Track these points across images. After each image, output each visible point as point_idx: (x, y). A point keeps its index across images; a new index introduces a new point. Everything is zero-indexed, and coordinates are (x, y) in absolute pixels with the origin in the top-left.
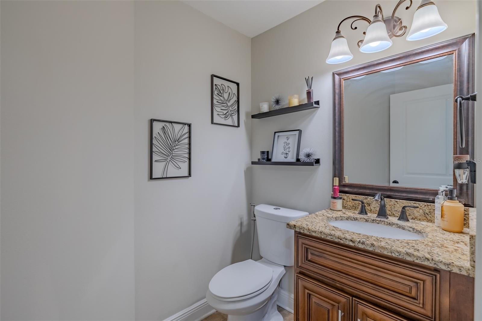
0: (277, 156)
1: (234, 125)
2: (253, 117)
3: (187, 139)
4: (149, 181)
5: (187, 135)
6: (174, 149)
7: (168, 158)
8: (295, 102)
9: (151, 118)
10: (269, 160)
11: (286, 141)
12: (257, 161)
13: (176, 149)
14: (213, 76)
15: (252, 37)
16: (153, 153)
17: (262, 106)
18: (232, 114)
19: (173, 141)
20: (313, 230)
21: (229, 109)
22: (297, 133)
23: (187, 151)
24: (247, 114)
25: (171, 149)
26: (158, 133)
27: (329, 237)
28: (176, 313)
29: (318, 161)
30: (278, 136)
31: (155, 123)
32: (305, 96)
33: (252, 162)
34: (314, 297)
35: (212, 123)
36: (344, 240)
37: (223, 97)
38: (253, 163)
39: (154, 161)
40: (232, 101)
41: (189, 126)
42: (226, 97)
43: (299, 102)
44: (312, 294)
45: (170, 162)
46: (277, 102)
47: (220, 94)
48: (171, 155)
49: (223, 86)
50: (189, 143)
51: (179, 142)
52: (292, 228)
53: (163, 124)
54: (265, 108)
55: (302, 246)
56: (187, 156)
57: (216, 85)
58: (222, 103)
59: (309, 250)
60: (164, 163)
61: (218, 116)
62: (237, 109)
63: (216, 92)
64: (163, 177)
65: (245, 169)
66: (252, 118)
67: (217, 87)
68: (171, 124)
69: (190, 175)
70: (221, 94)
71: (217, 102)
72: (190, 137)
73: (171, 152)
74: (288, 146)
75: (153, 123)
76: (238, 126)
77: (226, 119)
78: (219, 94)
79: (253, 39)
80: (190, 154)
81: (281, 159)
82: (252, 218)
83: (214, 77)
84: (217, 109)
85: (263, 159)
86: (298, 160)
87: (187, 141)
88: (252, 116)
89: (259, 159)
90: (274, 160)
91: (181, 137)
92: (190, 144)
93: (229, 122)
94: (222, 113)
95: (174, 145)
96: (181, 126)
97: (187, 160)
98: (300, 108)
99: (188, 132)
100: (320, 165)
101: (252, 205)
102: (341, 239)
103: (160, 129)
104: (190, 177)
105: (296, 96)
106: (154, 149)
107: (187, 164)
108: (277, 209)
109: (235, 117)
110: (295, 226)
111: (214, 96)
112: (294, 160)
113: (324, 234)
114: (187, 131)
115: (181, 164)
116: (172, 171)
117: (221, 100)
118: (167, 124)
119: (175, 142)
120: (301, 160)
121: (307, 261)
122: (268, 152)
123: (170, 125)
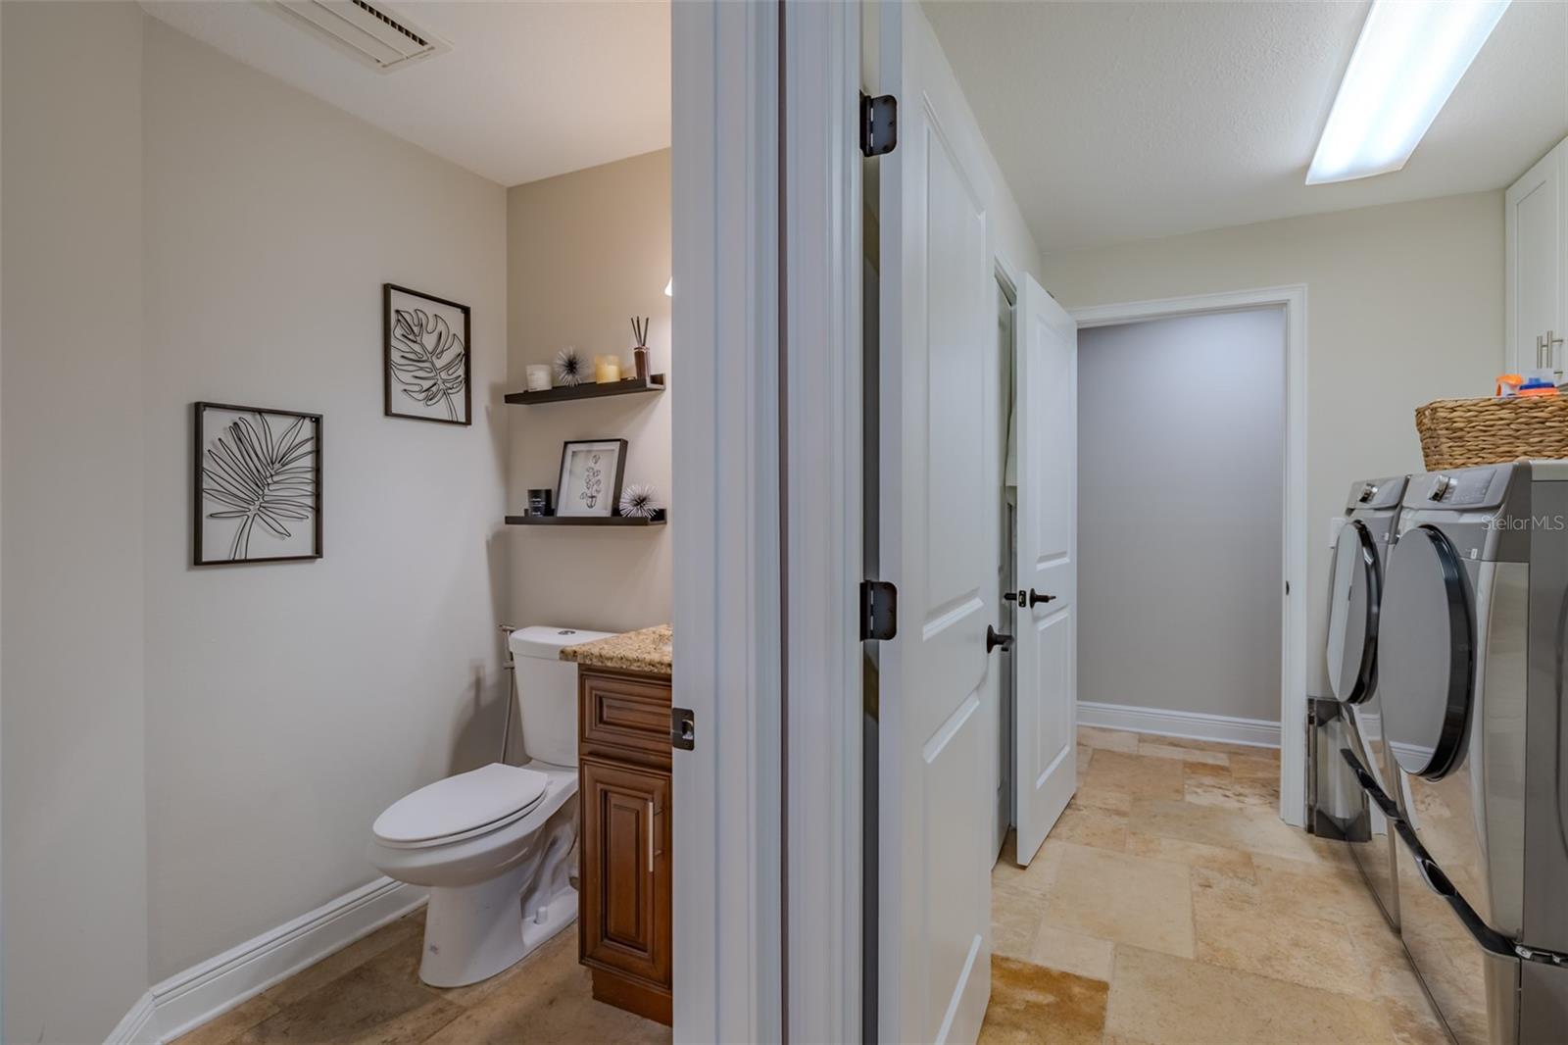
0: (570, 504)
1: (455, 420)
2: (510, 399)
3: (310, 456)
4: (189, 569)
5: (309, 447)
6: (269, 484)
7: (251, 507)
8: (610, 373)
9: (198, 400)
10: (549, 511)
11: (593, 465)
12: (523, 515)
13: (275, 483)
14: (387, 289)
15: (512, 183)
16: (204, 494)
17: (532, 374)
18: (450, 391)
19: (265, 462)
20: (607, 655)
21: (438, 377)
22: (616, 446)
23: (310, 488)
24: (494, 390)
25: (260, 483)
26: (220, 440)
27: (636, 664)
28: (276, 926)
29: (660, 516)
30: (574, 452)
31: (208, 416)
32: (632, 360)
33: (506, 518)
34: (615, 795)
35: (388, 412)
36: (658, 666)
37: (422, 346)
38: (509, 520)
39: (207, 517)
40: (447, 357)
41: (317, 421)
42: (430, 347)
43: (621, 373)
44: (610, 791)
45: (257, 517)
46: (572, 366)
47: (411, 335)
48: (261, 500)
49: (421, 315)
50: (314, 465)
51: (283, 466)
52: (570, 657)
53: (235, 416)
54: (540, 380)
55: (591, 693)
56: (310, 501)
57: (397, 311)
58: (418, 361)
59: (604, 700)
60: (237, 523)
61: (404, 396)
62: (463, 376)
63: (397, 332)
64: (237, 558)
65: (490, 538)
66: (506, 402)
67: (400, 318)
68: (258, 416)
69: (318, 551)
70: (415, 336)
71: (403, 357)
72: (318, 452)
73: (261, 493)
74: (597, 478)
75: (205, 413)
76: (468, 422)
77: (429, 403)
78: (410, 337)
79: (511, 191)
80: (318, 496)
81: (581, 510)
82: (505, 665)
83: (392, 291)
84: (402, 377)
85: (536, 509)
86: (616, 511)
87: (308, 462)
88: (506, 396)
89: (526, 511)
90: (561, 512)
91: (290, 450)
92: (318, 470)
93: (439, 410)
94: (417, 388)
95: (268, 473)
96: (290, 421)
97: (310, 515)
98: (623, 386)
99: (312, 438)
100: (666, 523)
101: (505, 630)
102: (653, 666)
103: (225, 429)
104: (319, 560)
105: (611, 358)
106: (207, 484)
107: (308, 525)
108: (566, 633)
109: (459, 399)
110: (575, 652)
111: (394, 342)
112: (606, 513)
113: (627, 660)
114: (309, 436)
115: (289, 525)
116: (262, 543)
117: (415, 352)
118: (248, 416)
119: (273, 464)
120: (622, 512)
121: (601, 725)
122: (548, 492)
123: (256, 420)
